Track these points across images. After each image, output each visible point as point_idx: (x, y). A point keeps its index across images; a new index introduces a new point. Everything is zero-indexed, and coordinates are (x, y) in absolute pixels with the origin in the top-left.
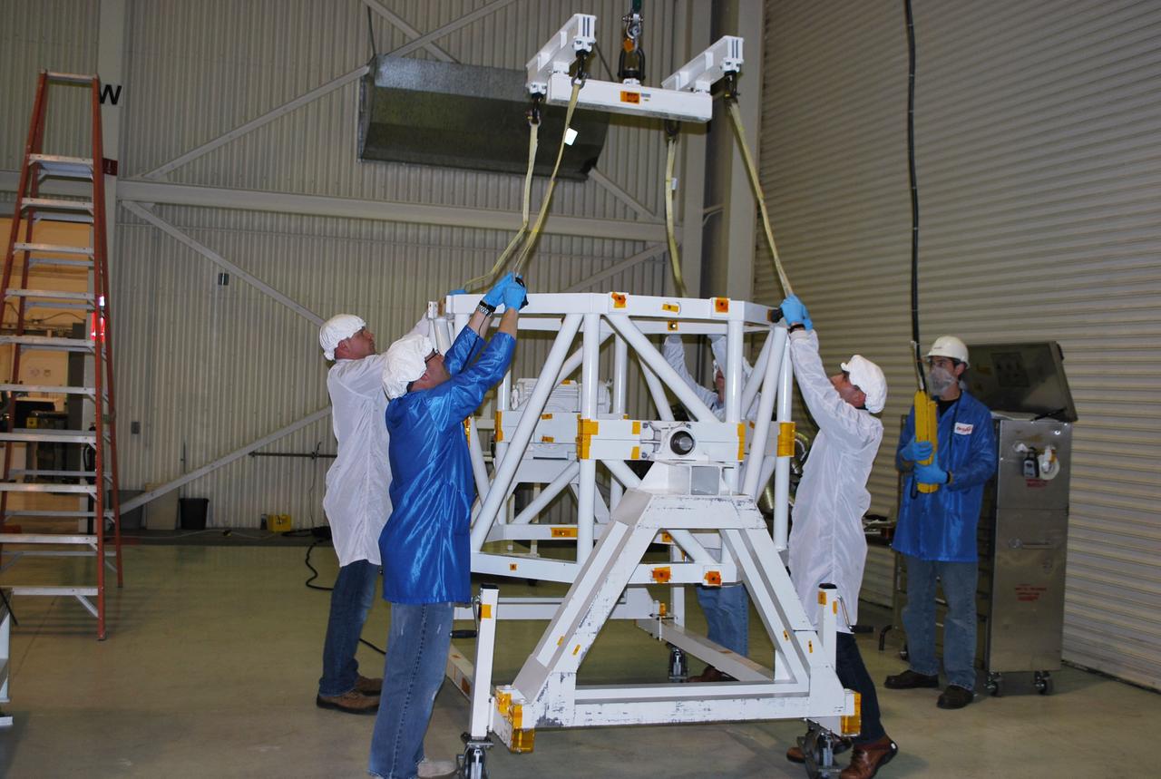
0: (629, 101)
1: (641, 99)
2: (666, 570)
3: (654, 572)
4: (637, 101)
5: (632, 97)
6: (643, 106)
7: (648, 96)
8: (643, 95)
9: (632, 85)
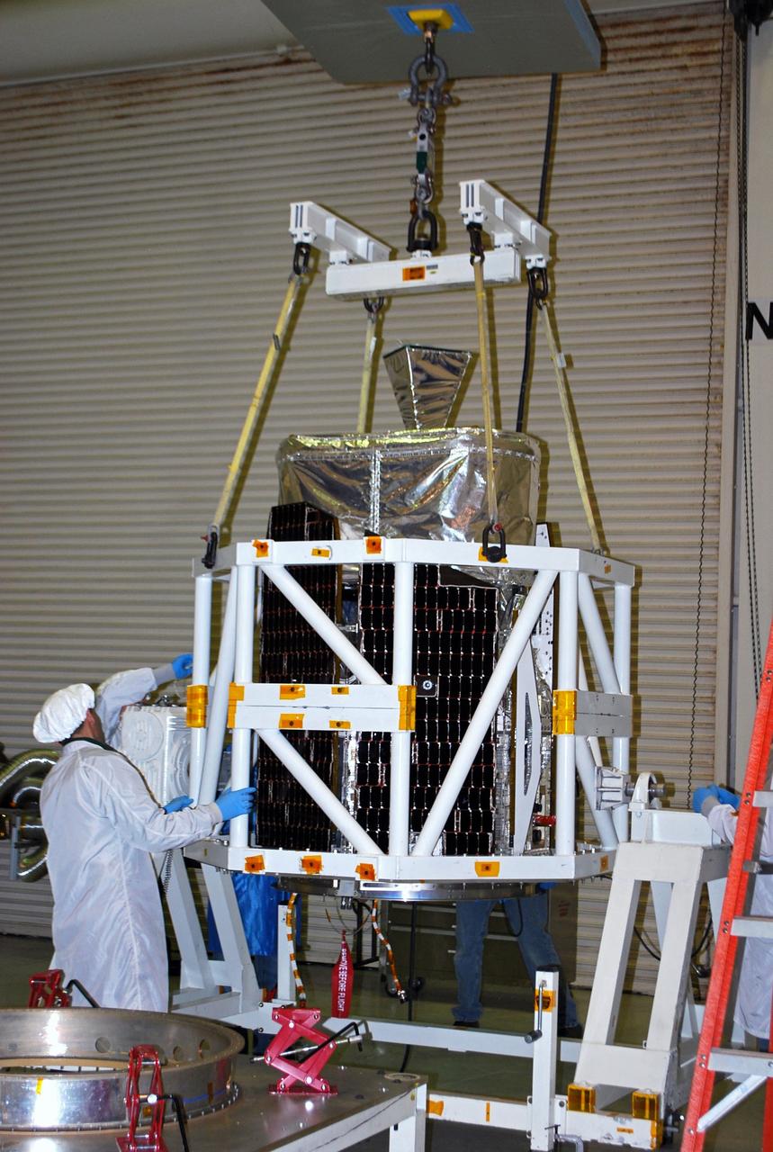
0: (412, 278)
1: (427, 273)
2: (317, 860)
3: (303, 861)
4: (421, 277)
5: (416, 273)
6: (430, 279)
7: (435, 267)
8: (429, 267)
9: (421, 258)
